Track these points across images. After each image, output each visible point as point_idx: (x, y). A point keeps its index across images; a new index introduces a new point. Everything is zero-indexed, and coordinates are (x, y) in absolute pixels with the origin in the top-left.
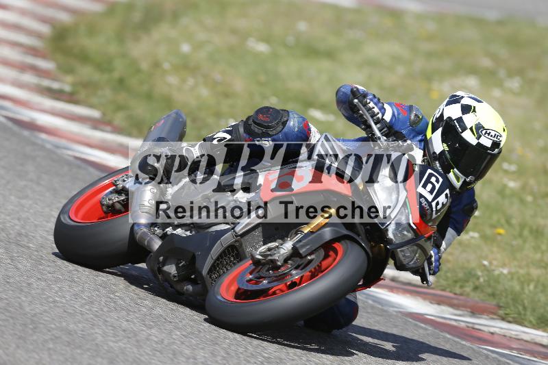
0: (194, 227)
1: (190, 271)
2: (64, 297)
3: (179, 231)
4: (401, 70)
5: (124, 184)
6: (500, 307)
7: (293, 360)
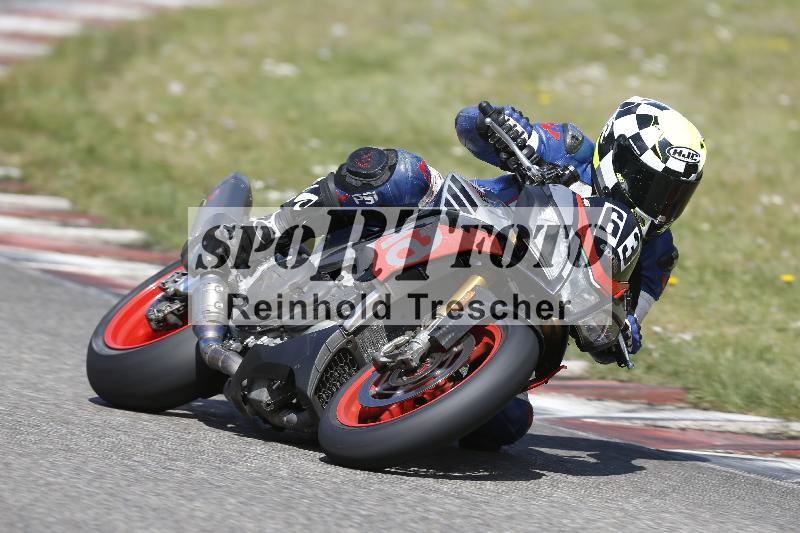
0: (286, 332)
1: (289, 395)
2: (61, 475)
3: (265, 340)
4: (490, 71)
5: (176, 285)
6: (687, 389)
7: (403, 513)
